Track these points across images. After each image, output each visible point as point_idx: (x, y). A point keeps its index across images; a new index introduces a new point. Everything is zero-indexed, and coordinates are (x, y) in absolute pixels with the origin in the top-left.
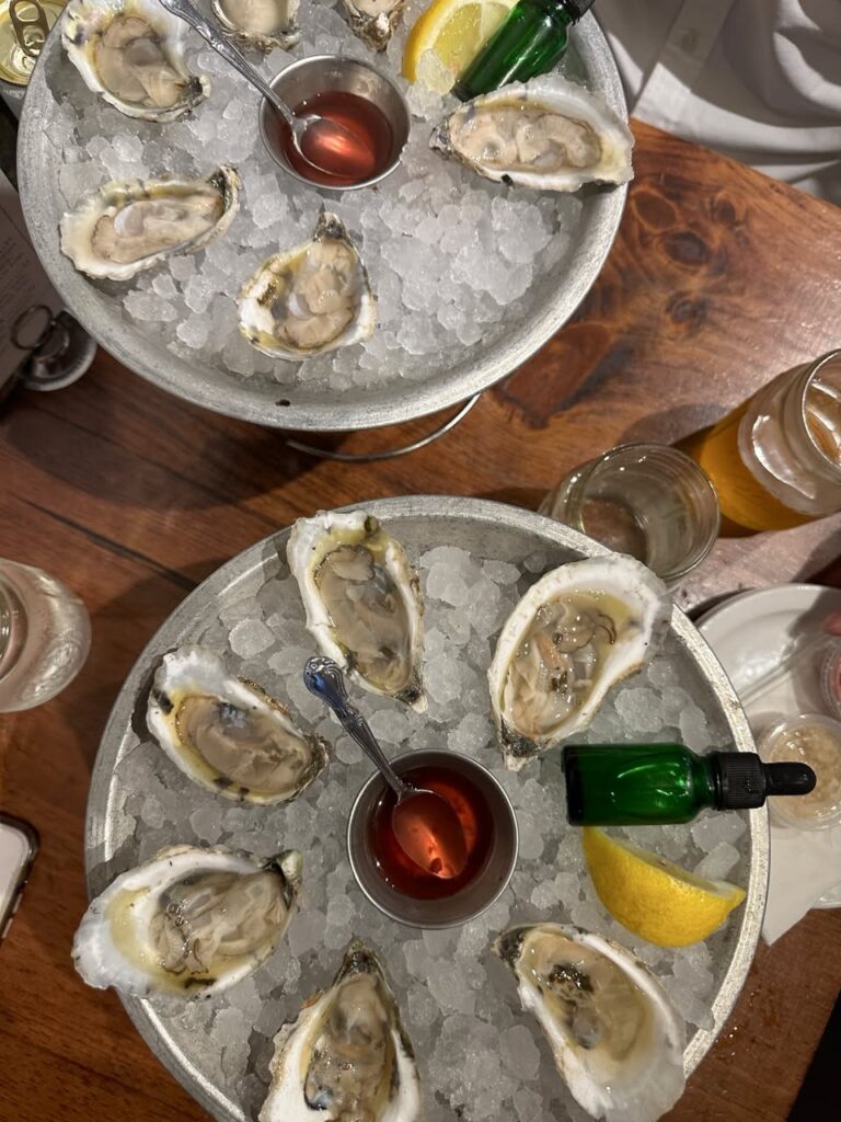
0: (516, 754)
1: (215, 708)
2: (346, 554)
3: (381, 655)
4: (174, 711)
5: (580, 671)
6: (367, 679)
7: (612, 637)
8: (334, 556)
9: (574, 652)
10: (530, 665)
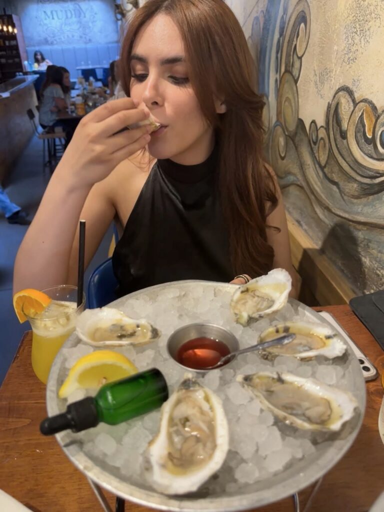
0: (189, 380)
1: (312, 347)
2: (325, 418)
3: (272, 389)
4: (324, 339)
5: (178, 433)
6: (269, 377)
7: (170, 456)
8: (329, 413)
9: (186, 440)
10: (204, 422)
